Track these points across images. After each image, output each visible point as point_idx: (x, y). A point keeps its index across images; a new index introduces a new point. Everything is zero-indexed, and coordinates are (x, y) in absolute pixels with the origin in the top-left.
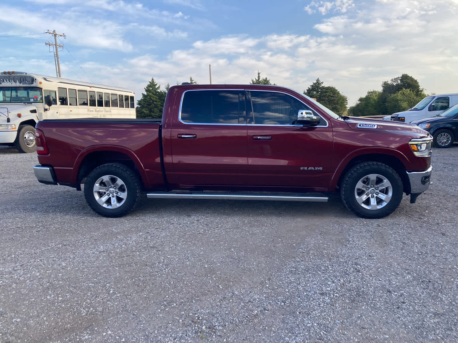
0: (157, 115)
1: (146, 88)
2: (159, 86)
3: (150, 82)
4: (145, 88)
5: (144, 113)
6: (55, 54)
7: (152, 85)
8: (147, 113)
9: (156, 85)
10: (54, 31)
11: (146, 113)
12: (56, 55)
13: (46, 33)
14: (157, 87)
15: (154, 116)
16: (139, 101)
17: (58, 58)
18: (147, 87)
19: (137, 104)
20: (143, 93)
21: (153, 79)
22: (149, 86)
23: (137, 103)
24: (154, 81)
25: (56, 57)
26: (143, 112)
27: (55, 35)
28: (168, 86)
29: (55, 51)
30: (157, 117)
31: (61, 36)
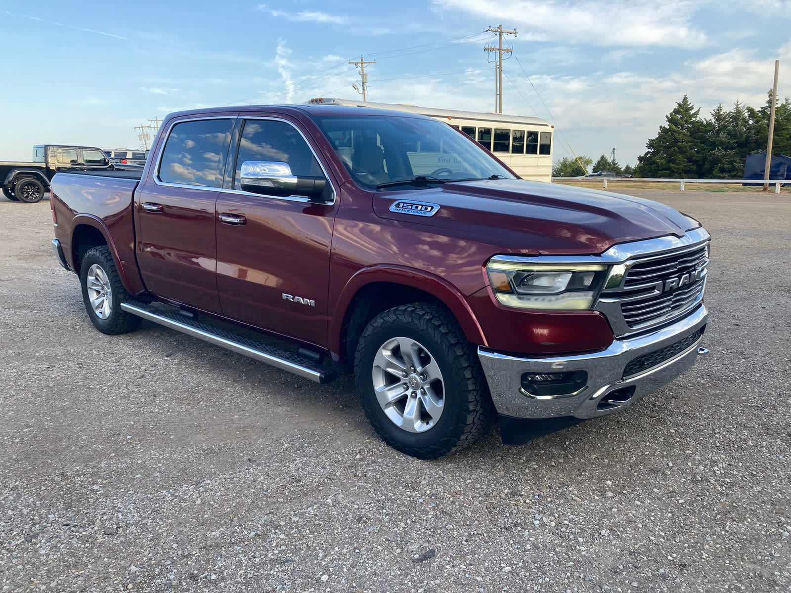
0: (681, 167)
1: (669, 116)
2: (698, 112)
3: (679, 104)
4: (667, 116)
5: (657, 164)
6: (496, 65)
7: (683, 109)
8: (662, 163)
9: (692, 108)
10: (500, 27)
11: (660, 163)
12: (498, 66)
13: (487, 31)
14: (692, 112)
15: (676, 169)
16: (653, 141)
17: (501, 71)
18: (671, 115)
19: (647, 146)
20: (663, 126)
21: (685, 99)
22: (676, 112)
23: (647, 144)
24: (687, 102)
25: (498, 69)
26: (654, 162)
27: (501, 33)
28: (720, 109)
29: (498, 60)
30: (681, 171)
31: (510, 33)
